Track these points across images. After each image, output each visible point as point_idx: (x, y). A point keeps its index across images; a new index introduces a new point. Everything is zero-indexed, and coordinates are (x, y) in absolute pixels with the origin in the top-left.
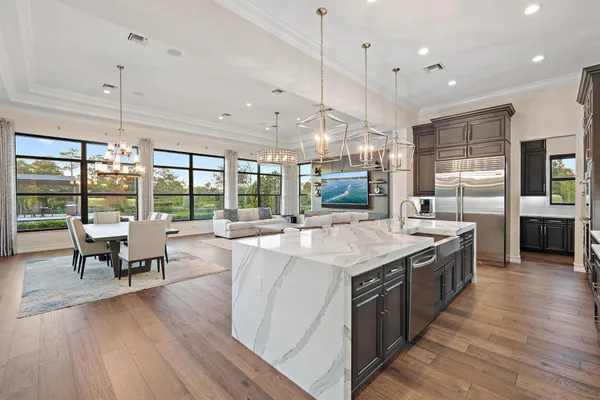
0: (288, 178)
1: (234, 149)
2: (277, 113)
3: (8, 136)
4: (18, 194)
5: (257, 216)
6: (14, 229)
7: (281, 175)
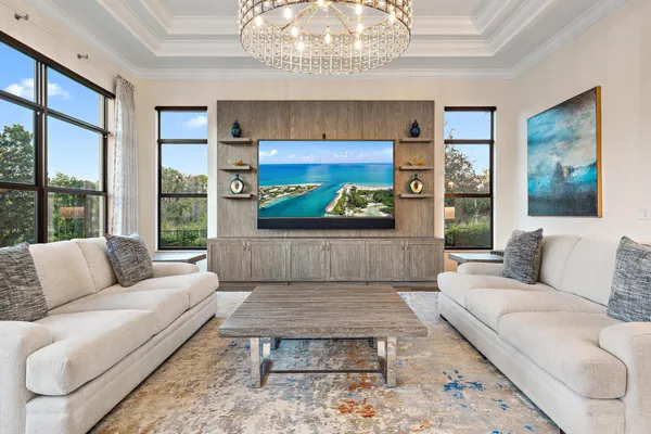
7: (105, 134)
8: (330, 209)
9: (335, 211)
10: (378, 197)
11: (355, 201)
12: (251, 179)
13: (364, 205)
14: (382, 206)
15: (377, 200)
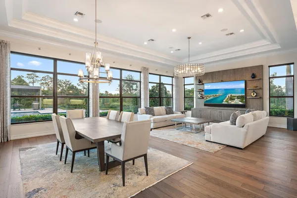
0: (177, 86)
1: (147, 67)
2: (189, 38)
3: (6, 53)
4: (11, 96)
5: (165, 112)
6: (9, 122)
7: (172, 85)
8: (224, 101)
9: (226, 101)
10: (238, 97)
11: (232, 99)
12: (203, 93)
13: (234, 99)
14: (239, 100)
15: (238, 98)
